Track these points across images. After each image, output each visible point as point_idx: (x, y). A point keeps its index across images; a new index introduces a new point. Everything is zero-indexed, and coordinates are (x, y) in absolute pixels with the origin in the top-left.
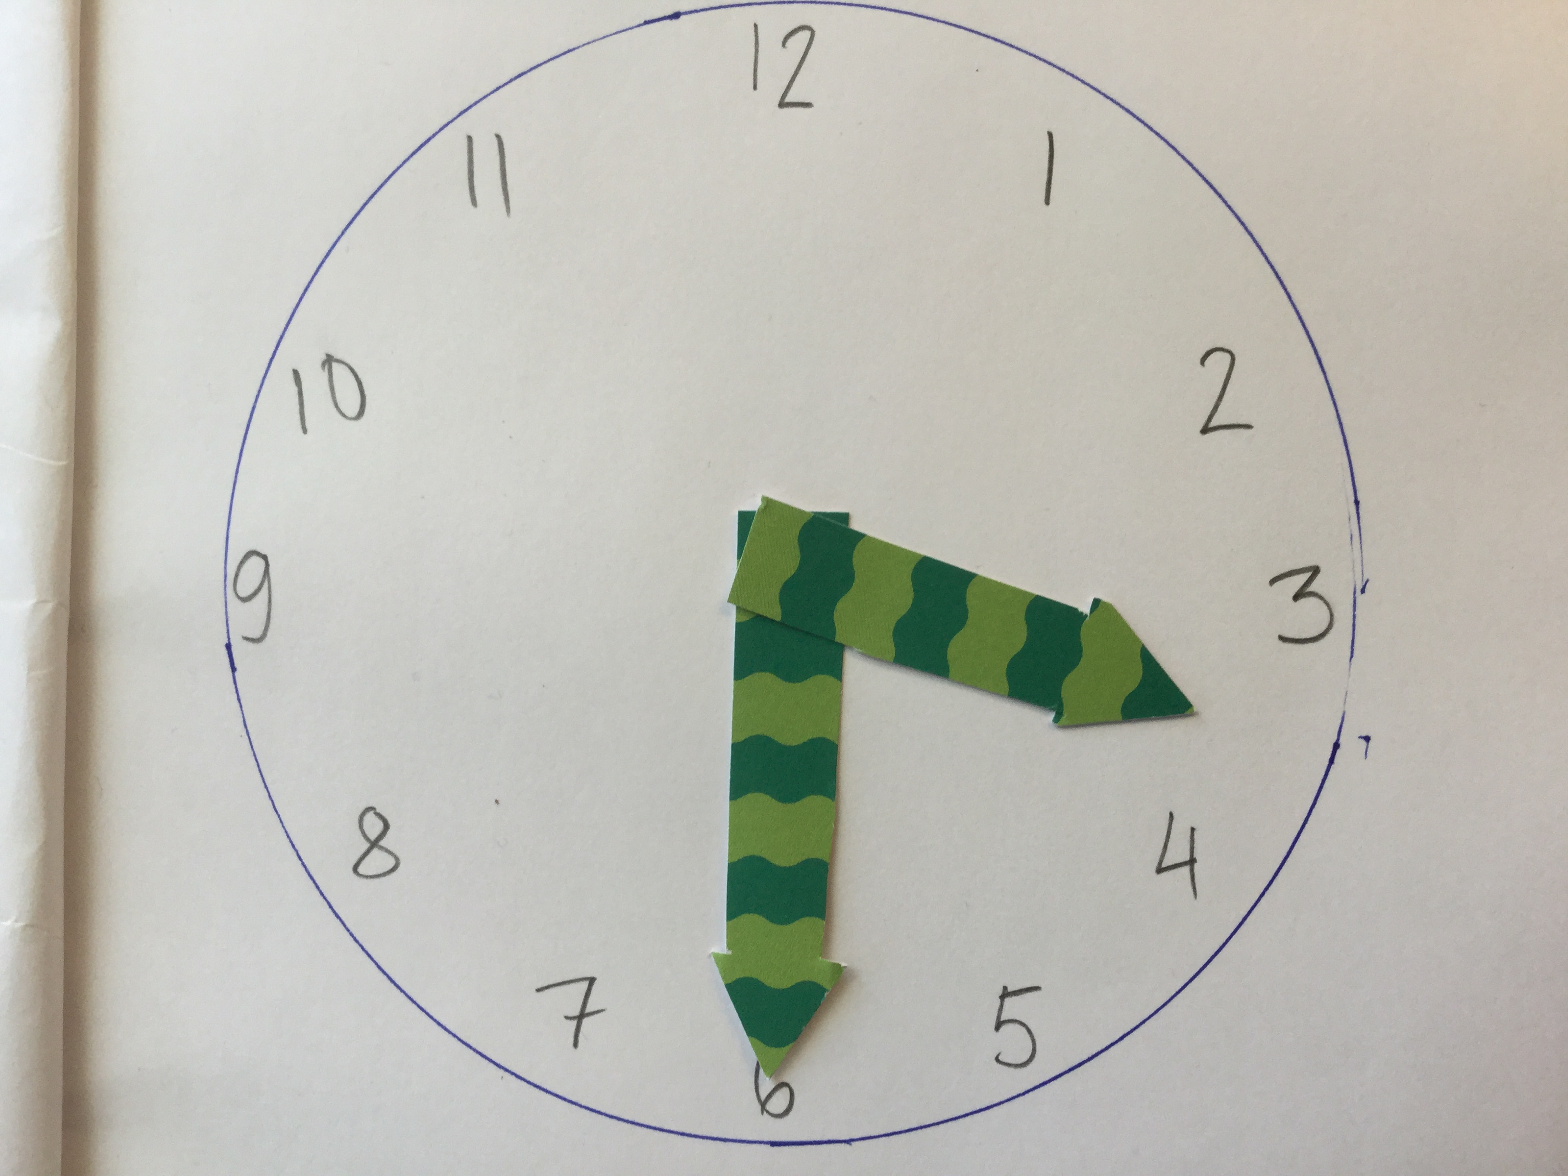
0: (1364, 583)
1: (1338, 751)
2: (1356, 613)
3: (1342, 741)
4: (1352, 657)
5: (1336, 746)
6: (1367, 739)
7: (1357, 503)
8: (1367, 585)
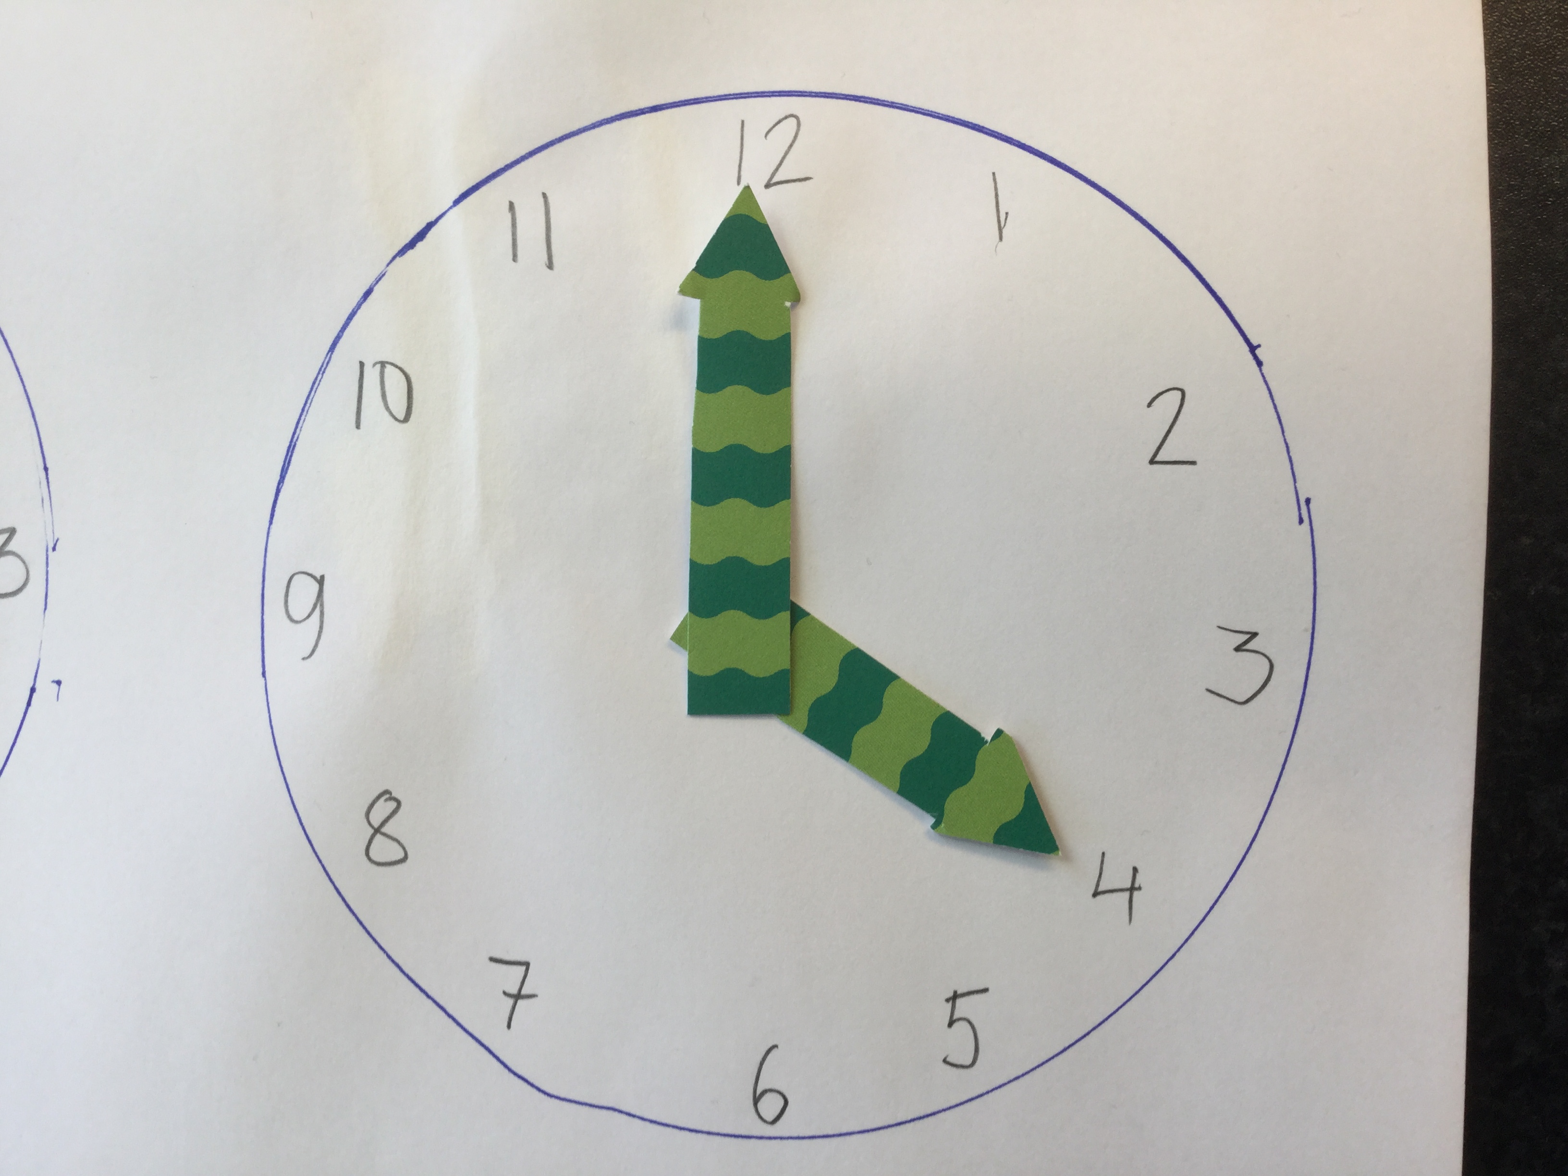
0: (55, 542)
1: (35, 695)
2: (48, 569)
3: (37, 686)
4: (45, 609)
5: (33, 690)
6: (59, 683)
7: (46, 469)
8: (58, 543)
